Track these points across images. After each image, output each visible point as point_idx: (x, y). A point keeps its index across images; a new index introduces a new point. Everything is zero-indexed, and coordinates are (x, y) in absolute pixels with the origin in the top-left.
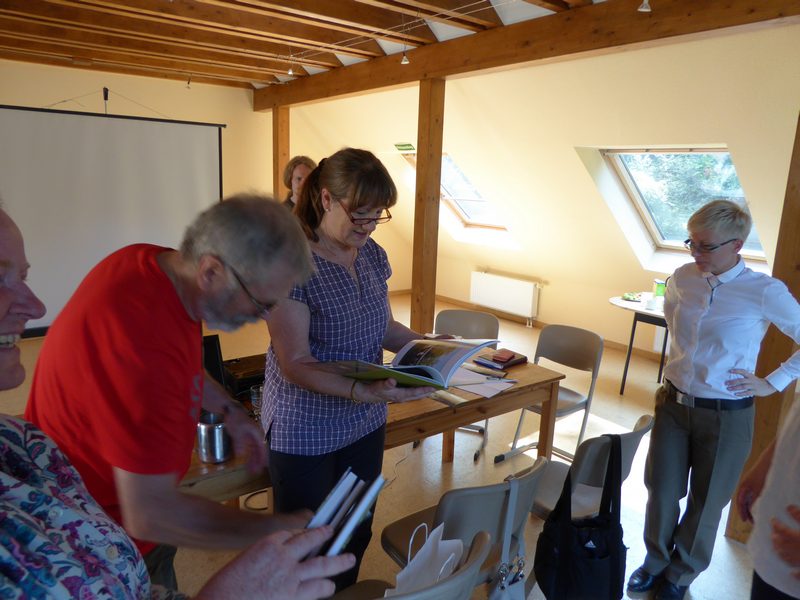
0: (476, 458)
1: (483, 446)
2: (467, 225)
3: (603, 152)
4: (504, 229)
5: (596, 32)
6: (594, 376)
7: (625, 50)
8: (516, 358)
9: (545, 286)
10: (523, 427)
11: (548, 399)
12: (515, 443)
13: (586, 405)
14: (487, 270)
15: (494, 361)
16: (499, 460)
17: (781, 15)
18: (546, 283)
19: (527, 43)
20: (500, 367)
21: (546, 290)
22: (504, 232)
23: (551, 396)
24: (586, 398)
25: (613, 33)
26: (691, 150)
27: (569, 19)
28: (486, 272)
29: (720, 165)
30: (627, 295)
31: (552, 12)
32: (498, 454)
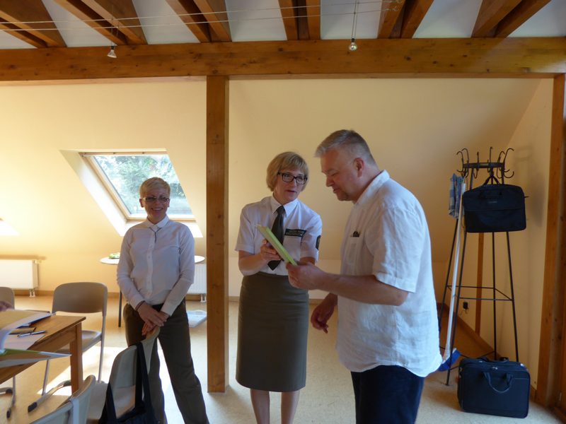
0: (9, 415)
1: (14, 402)
3: (82, 154)
6: (104, 315)
7: (95, 83)
9: (43, 261)
10: (50, 372)
11: (74, 339)
12: (44, 387)
13: (101, 338)
16: (32, 408)
17: (189, 75)
18: (43, 258)
19: (12, 67)
21: (43, 264)
23: (76, 336)
24: (99, 333)
25: (85, 70)
26: (143, 153)
27: (48, 55)
29: (159, 164)
30: (112, 255)
31: (34, 47)
32: (30, 403)
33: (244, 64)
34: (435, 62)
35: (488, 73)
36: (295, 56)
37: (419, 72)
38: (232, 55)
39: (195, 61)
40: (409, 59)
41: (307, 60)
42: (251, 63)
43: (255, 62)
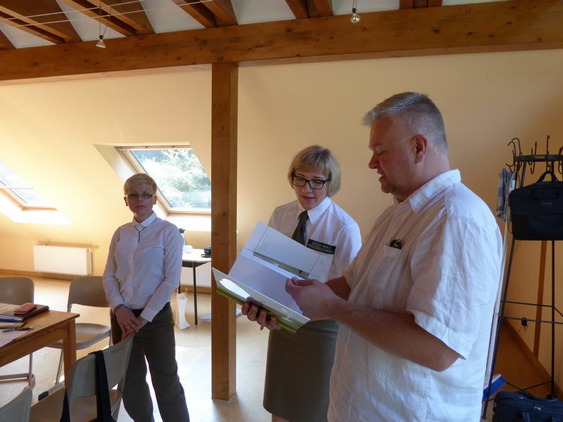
2: (25, 208)
3: (117, 148)
4: (55, 209)
5: (86, 61)
8: (38, 309)
11: (67, 336)
12: (58, 379)
14: (48, 243)
15: (16, 315)
16: (43, 397)
17: (194, 63)
18: (97, 247)
19: (36, 64)
20: (20, 319)
21: (96, 252)
22: (53, 211)
25: (98, 63)
27: (65, 50)
28: (46, 245)
32: (42, 392)
33: (250, 49)
34: (470, 34)
35: (540, 43)
36: (304, 37)
37: (450, 47)
38: (237, 39)
39: (201, 49)
40: (437, 31)
41: (317, 40)
42: (257, 47)
43: (261, 46)
